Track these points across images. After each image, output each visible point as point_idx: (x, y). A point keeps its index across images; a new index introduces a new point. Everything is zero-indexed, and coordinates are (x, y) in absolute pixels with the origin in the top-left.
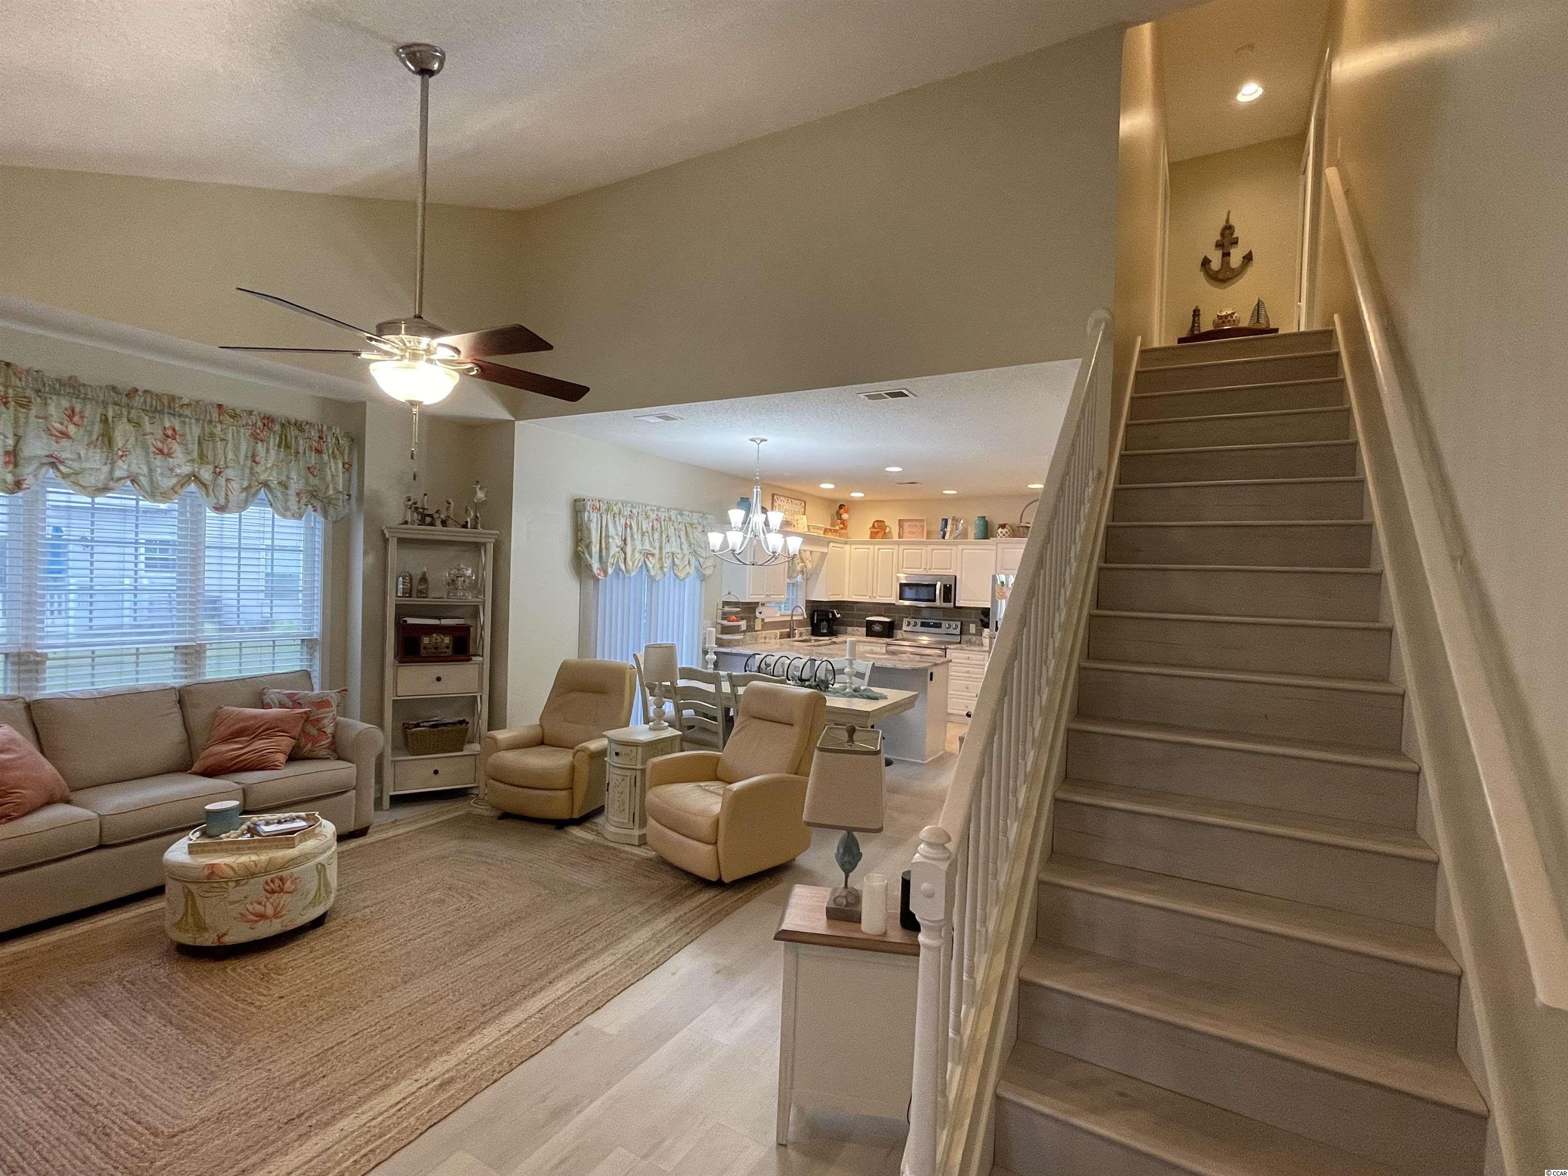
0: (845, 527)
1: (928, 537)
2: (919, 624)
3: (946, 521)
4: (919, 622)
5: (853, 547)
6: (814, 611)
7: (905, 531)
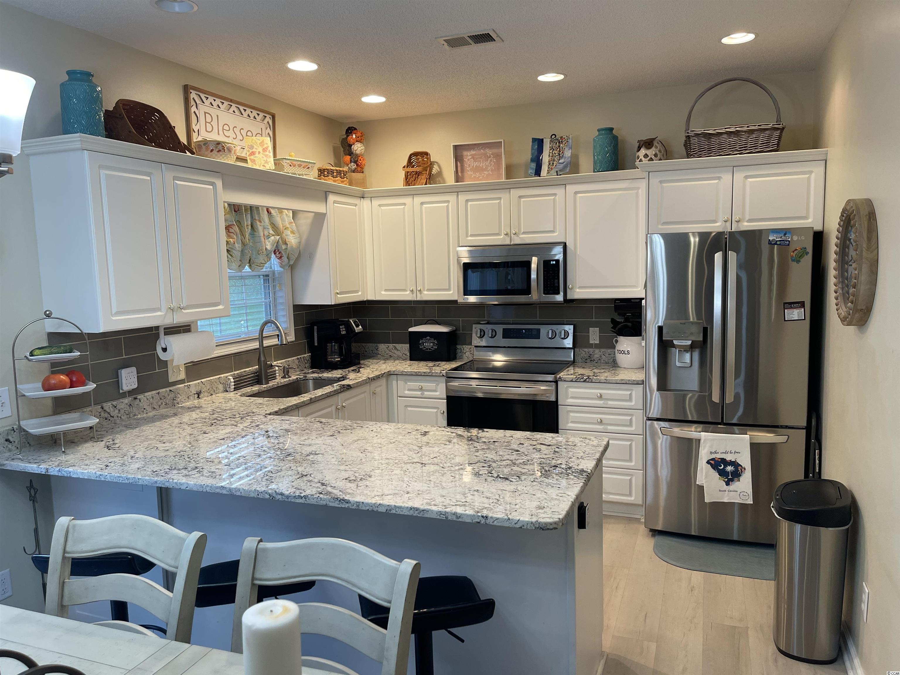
0: (360, 168)
1: (509, 175)
2: (500, 333)
3: (539, 143)
4: (500, 329)
5: (376, 202)
6: (313, 324)
7: (467, 167)
